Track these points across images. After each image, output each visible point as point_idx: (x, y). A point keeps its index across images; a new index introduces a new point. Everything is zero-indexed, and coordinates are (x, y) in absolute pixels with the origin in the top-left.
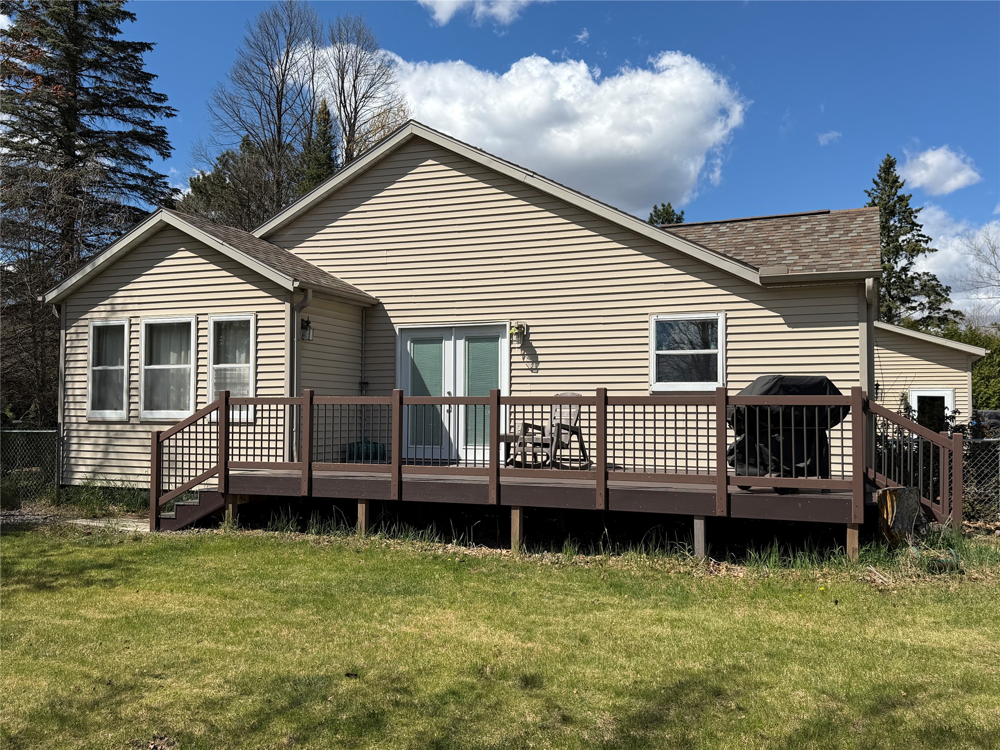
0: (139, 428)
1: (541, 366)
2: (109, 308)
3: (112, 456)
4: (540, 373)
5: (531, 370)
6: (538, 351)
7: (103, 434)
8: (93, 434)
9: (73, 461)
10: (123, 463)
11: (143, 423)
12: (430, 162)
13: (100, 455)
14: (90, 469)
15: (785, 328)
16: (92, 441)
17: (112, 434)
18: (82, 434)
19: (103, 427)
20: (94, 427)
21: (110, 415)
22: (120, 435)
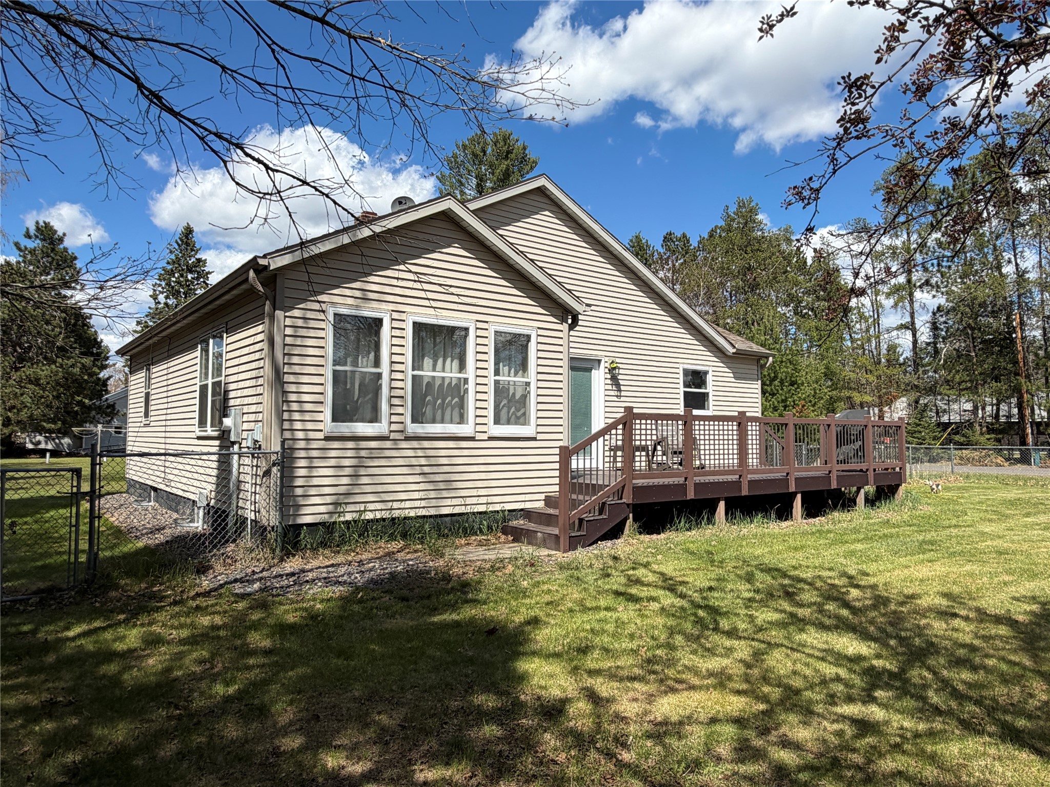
0: (404, 445)
1: (623, 393)
2: (358, 294)
3: (365, 480)
4: (622, 399)
5: (617, 396)
6: (621, 382)
7: (350, 453)
8: (333, 453)
9: (299, 491)
10: (379, 488)
11: (408, 439)
12: (547, 213)
13: (345, 481)
14: (329, 499)
15: (733, 380)
16: (332, 462)
17: (363, 453)
18: (315, 454)
19: (350, 444)
20: (336, 444)
21: (363, 428)
22: (376, 453)
